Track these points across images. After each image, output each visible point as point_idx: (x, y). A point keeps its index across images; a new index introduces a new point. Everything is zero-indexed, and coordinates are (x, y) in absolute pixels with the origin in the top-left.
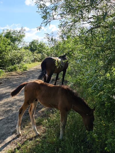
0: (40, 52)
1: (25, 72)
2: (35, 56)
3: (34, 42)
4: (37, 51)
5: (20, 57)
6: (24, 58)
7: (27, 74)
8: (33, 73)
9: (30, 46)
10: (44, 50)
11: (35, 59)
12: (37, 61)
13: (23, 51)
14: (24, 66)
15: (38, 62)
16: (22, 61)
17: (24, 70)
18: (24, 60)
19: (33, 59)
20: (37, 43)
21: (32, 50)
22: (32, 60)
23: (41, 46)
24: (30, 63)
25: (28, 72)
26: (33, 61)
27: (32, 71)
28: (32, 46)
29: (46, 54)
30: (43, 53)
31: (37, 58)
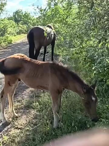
0: (25, 23)
1: (10, 45)
2: (20, 28)
3: (18, 11)
4: (22, 21)
5: (3, 29)
6: (8, 29)
7: (13, 47)
8: (19, 46)
9: (14, 16)
10: (30, 21)
11: (20, 30)
12: (22, 33)
13: (7, 22)
14: (9, 39)
15: (24, 34)
16: (6, 33)
17: (9, 43)
18: (8, 32)
19: (19, 30)
20: (21, 13)
21: (17, 21)
22: (17, 33)
23: (26, 16)
24: (16, 36)
25: (14, 45)
26: (19, 33)
27: (18, 44)
28: (17, 17)
29: (32, 25)
30: (29, 24)
31: (22, 29)
